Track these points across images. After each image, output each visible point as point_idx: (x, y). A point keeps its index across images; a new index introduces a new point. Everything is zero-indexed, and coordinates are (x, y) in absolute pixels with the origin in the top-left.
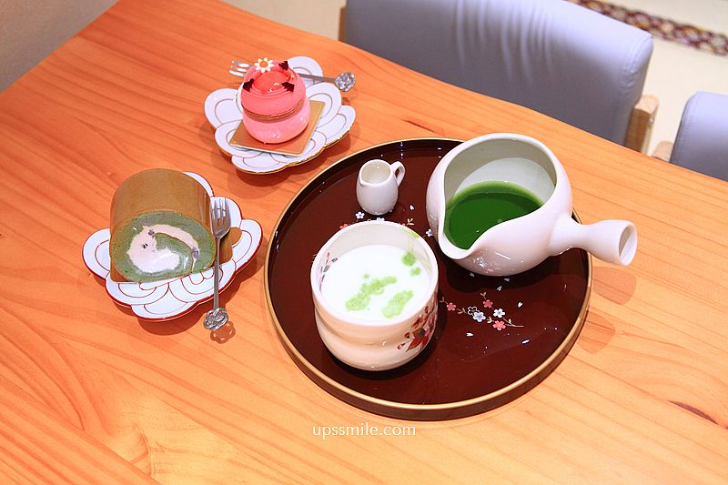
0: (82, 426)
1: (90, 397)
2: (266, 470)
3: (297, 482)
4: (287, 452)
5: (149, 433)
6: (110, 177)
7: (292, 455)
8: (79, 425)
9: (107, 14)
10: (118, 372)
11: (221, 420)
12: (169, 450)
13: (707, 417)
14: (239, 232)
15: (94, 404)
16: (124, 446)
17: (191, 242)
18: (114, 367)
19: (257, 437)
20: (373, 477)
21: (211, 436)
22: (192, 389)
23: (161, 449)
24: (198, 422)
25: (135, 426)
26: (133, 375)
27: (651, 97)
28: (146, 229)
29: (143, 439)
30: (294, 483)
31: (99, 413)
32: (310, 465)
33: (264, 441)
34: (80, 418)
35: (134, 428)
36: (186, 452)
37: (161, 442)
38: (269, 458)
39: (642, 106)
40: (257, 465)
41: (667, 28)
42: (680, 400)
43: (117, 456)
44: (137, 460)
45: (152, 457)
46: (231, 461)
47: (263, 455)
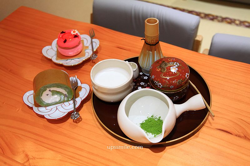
0: (3, 153)
1: (6, 143)
2: (74, 162)
3: (85, 165)
4: (81, 156)
5: (29, 153)
6: (10, 71)
7: (83, 156)
8: (2, 153)
9: (5, 19)
10: (16, 134)
11: (56, 147)
12: (37, 158)
13: (229, 133)
14: (81, 88)
15: (8, 145)
16: (20, 158)
17: (65, 92)
18: (14, 133)
19: (69, 152)
20: (113, 161)
21: (52, 152)
22: (44, 137)
23: (34, 158)
24: (48, 148)
25: (24, 151)
26: (22, 135)
27: (200, 36)
28: (48, 89)
29: (27, 156)
30: (84, 165)
31: (9, 148)
32: (90, 159)
33: (72, 153)
34: (3, 150)
35: (23, 152)
36: (43, 158)
37: (34, 156)
38: (74, 158)
39: (198, 38)
40: (70, 161)
41: (203, 15)
42: (219, 128)
43: (17, 162)
44: (25, 163)
45: (31, 161)
46: (60, 160)
47: (72, 157)
